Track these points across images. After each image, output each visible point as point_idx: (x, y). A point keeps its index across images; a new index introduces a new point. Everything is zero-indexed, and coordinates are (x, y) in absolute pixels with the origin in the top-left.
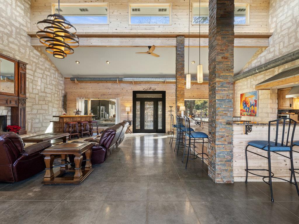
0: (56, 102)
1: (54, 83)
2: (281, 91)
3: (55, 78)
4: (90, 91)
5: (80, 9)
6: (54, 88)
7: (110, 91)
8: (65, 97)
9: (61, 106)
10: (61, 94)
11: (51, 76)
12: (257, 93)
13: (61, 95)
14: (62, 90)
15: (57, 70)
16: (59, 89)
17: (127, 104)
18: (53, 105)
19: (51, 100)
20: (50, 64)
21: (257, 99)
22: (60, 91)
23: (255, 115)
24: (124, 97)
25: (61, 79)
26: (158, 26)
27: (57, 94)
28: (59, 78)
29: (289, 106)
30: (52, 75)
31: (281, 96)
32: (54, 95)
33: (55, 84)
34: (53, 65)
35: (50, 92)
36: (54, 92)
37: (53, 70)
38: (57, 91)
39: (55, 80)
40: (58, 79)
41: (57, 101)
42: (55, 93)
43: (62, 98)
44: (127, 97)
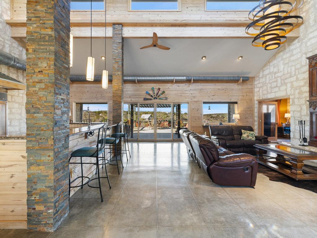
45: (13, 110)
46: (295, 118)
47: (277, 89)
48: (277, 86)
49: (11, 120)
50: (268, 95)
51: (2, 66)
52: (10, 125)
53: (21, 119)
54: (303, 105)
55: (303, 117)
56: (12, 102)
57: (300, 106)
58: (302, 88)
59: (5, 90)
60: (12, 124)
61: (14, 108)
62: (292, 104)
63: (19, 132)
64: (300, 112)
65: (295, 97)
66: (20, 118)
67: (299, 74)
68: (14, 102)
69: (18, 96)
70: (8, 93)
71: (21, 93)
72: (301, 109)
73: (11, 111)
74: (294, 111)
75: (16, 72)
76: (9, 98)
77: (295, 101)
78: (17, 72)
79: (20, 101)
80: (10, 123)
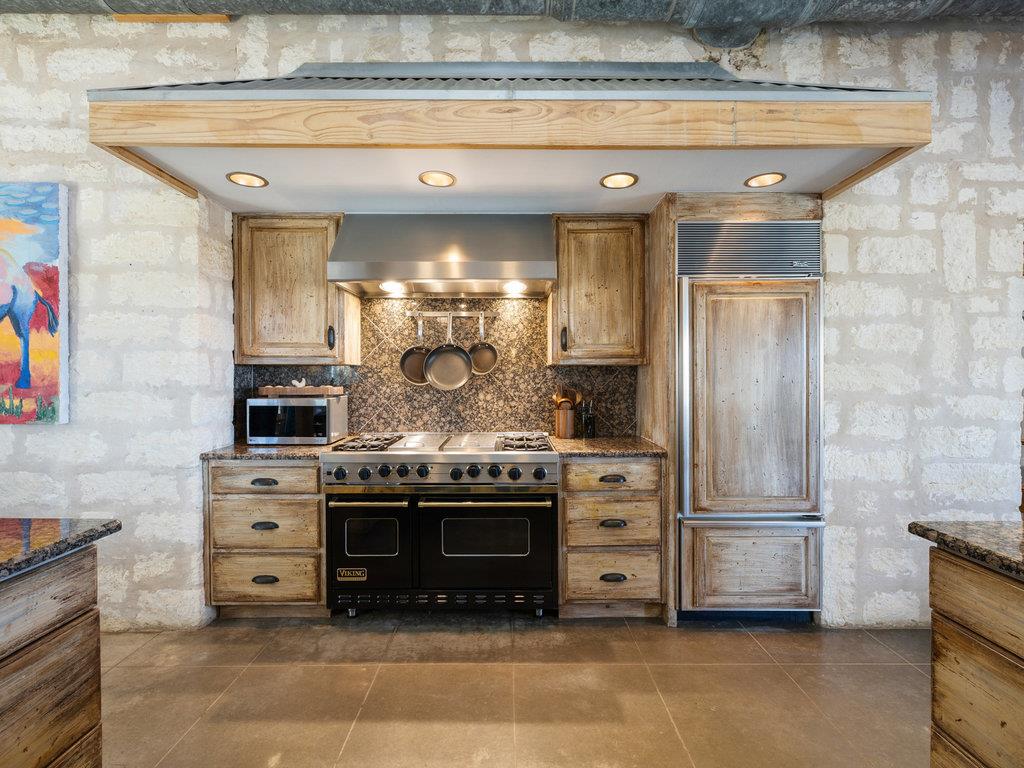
2: (260, 229)
12: (63, 205)
21: (60, 264)
23: (45, 413)
29: (322, 340)
31: (263, 269)
45: (864, 336)
49: (848, 405)
51: (784, 53)
52: (841, 437)
53: (923, 400)
56: (856, 275)
59: (809, 204)
60: (854, 432)
61: (868, 321)
63: (909, 488)
66: (917, 387)
68: (873, 276)
69: (904, 230)
70: (827, 224)
71: (926, 208)
73: (845, 341)
75: (884, 61)
76: (835, 254)
78: (897, 57)
79: (916, 267)
80: (845, 421)
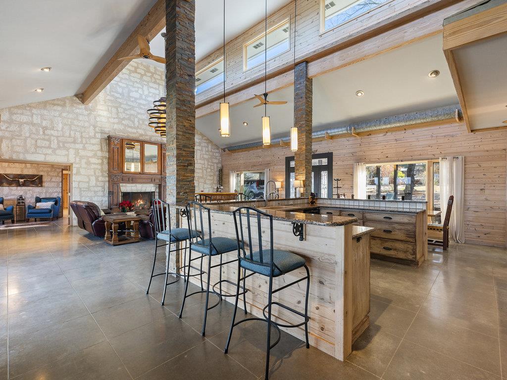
0: (209, 178)
1: (205, 156)
3: (208, 151)
4: (241, 162)
5: (211, 71)
6: (206, 162)
7: (261, 160)
8: (221, 171)
9: (216, 182)
10: (215, 168)
11: (202, 150)
13: (216, 170)
14: (217, 163)
15: (211, 142)
16: (214, 163)
17: (279, 177)
18: (205, 181)
19: (202, 176)
20: (201, 137)
22: (215, 165)
24: (276, 167)
25: (217, 151)
26: (274, 60)
27: (211, 169)
28: (213, 150)
30: (204, 149)
32: (206, 170)
33: (207, 157)
34: (205, 138)
35: (201, 167)
36: (206, 166)
37: (204, 142)
38: (211, 165)
39: (207, 153)
40: (211, 151)
41: (210, 176)
42: (208, 168)
43: (217, 173)
44: (279, 167)
46: (80, 189)
47: (50, 151)
48: (49, 147)
50: (26, 155)
54: (92, 176)
55: (92, 188)
57: (88, 176)
58: (90, 159)
62: (76, 173)
64: (88, 182)
65: (81, 166)
67: (86, 143)
72: (90, 180)
74: (79, 182)
77: (80, 171)
